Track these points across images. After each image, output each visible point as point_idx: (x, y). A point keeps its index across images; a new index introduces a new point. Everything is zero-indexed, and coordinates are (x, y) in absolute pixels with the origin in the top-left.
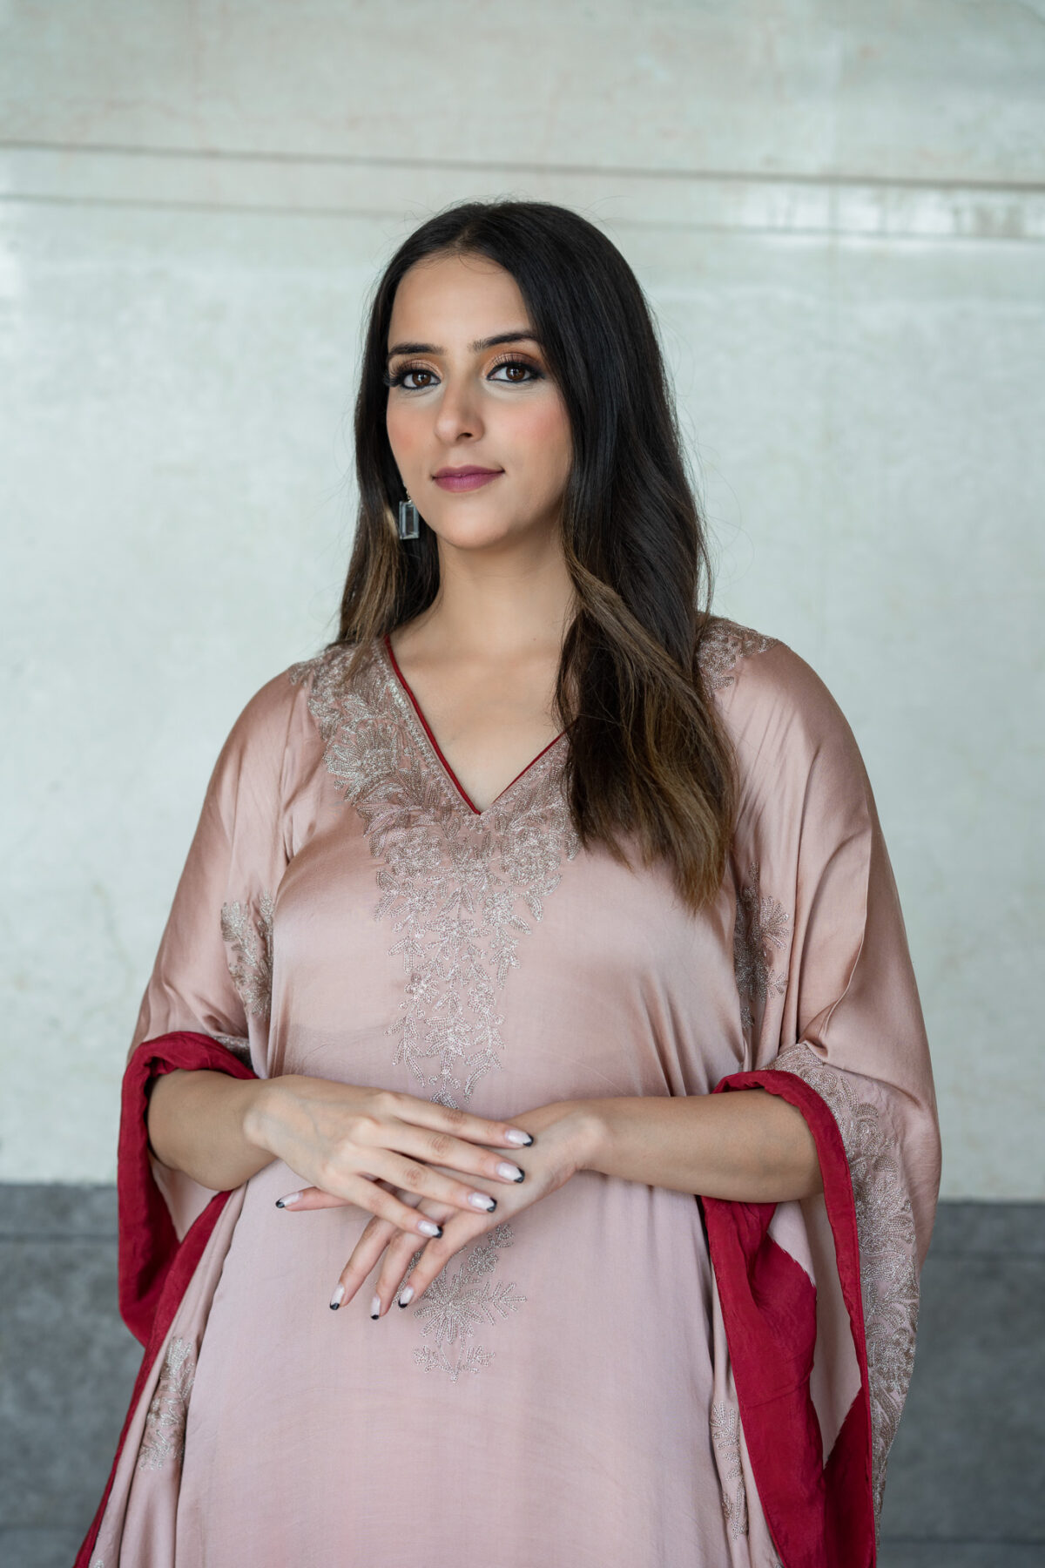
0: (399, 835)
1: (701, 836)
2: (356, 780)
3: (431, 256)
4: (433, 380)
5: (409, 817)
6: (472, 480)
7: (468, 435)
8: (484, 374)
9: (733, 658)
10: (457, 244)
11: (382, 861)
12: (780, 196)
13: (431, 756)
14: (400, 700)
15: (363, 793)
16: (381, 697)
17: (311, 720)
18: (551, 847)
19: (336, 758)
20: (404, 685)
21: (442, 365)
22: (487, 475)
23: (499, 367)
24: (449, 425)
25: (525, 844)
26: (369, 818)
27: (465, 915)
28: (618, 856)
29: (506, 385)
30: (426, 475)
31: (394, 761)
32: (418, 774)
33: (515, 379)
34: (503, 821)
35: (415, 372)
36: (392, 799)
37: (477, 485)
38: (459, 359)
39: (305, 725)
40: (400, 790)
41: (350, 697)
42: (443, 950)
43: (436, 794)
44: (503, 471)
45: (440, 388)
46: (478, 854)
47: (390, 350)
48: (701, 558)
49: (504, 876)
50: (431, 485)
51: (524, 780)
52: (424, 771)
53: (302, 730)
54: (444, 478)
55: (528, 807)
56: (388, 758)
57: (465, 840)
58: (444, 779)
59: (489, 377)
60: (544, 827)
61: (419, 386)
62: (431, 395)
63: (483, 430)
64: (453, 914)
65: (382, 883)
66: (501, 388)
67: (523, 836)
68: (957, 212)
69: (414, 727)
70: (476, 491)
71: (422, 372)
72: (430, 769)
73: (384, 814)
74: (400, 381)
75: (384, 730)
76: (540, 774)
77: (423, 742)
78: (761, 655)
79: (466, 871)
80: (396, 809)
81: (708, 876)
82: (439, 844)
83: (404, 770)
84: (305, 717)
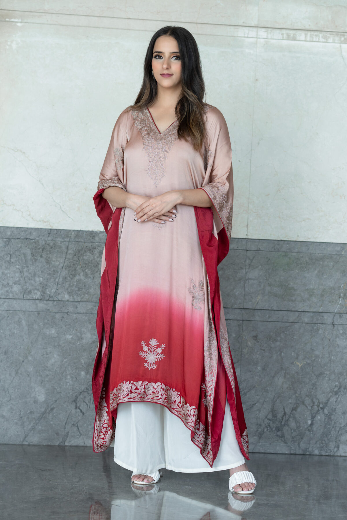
0: (147, 136)
1: (197, 138)
2: (140, 127)
3: (163, 36)
4: (161, 58)
5: (149, 134)
6: (168, 76)
7: (168, 68)
8: (171, 58)
9: (207, 109)
10: (168, 34)
11: (144, 141)
12: (246, 30)
13: (153, 124)
14: (148, 114)
15: (141, 129)
16: (145, 113)
17: (132, 116)
18: (173, 139)
19: (136, 123)
20: (149, 111)
21: (164, 55)
22: (170, 75)
23: (174, 57)
24: (165, 66)
25: (169, 138)
26: (142, 133)
27: (158, 151)
28: (186, 140)
29: (175, 60)
30: (159, 74)
31: (146, 124)
32: (150, 126)
33: (176, 59)
34: (165, 135)
35: (158, 56)
36: (146, 130)
37: (169, 77)
38: (167, 55)
39: (131, 117)
40: (147, 129)
41: (139, 113)
42: (155, 156)
43: (154, 130)
44: (173, 75)
45: (163, 59)
46: (161, 140)
47: (154, 52)
48: (204, 93)
49: (165, 144)
50: (160, 76)
51: (169, 128)
52: (152, 126)
53: (130, 118)
54: (162, 75)
55: (169, 133)
56: (145, 123)
57: (158, 138)
58: (155, 127)
59: (172, 58)
60: (172, 136)
61: (159, 58)
62: (161, 60)
63: (170, 67)
64: (156, 151)
65: (144, 145)
66: (174, 60)
67: (168, 137)
68: (283, 34)
69: (150, 119)
70: (168, 78)
71: (159, 56)
72: (153, 126)
73: (144, 133)
74: (155, 57)
75: (145, 119)
76: (172, 127)
77: (152, 121)
78: (212, 109)
79: (158, 143)
80: (146, 132)
81: (198, 145)
82: (154, 139)
83: (148, 125)
84: (131, 116)
